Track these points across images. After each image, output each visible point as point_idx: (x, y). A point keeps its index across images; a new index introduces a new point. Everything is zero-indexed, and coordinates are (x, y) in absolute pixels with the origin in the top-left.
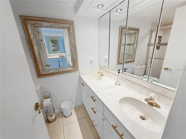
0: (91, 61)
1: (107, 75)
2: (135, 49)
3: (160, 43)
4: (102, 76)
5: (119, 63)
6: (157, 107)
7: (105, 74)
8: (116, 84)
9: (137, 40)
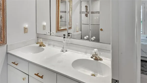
0: (25, 29)
1: (49, 45)
2: (71, 16)
3: (87, 12)
4: (42, 47)
5: (58, 30)
6: (101, 60)
7: (46, 44)
8: (62, 51)
9: (71, 7)
